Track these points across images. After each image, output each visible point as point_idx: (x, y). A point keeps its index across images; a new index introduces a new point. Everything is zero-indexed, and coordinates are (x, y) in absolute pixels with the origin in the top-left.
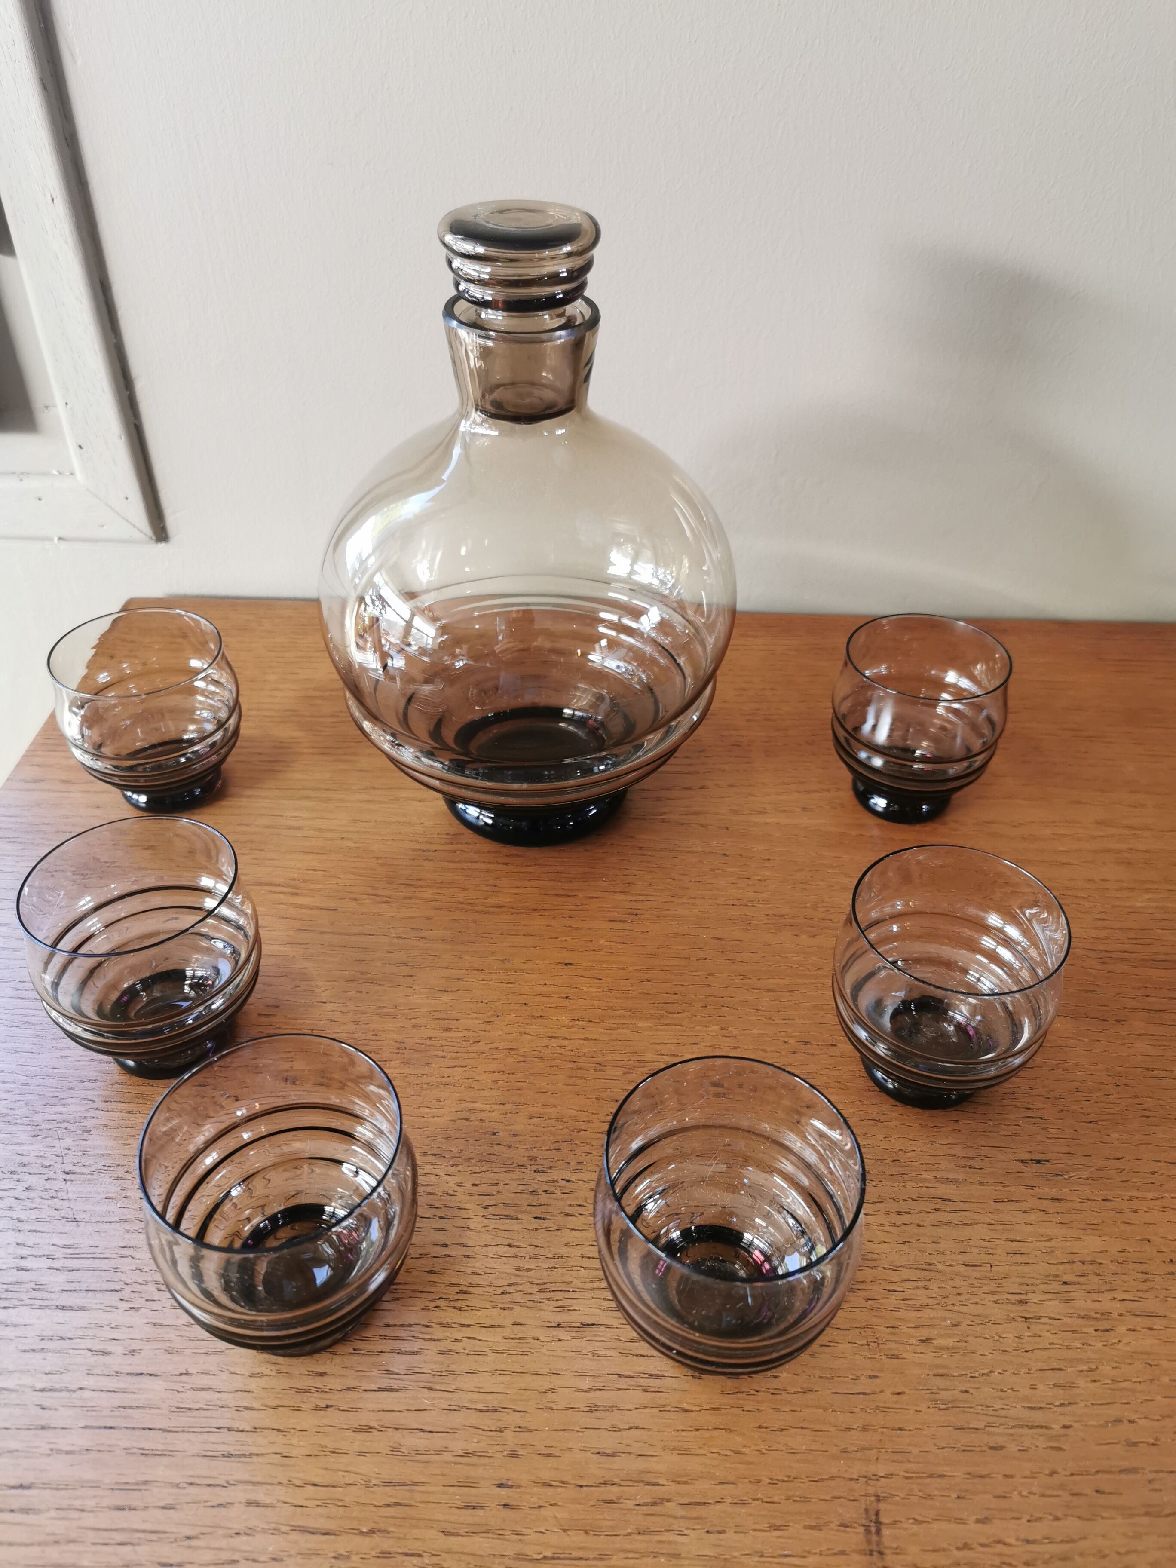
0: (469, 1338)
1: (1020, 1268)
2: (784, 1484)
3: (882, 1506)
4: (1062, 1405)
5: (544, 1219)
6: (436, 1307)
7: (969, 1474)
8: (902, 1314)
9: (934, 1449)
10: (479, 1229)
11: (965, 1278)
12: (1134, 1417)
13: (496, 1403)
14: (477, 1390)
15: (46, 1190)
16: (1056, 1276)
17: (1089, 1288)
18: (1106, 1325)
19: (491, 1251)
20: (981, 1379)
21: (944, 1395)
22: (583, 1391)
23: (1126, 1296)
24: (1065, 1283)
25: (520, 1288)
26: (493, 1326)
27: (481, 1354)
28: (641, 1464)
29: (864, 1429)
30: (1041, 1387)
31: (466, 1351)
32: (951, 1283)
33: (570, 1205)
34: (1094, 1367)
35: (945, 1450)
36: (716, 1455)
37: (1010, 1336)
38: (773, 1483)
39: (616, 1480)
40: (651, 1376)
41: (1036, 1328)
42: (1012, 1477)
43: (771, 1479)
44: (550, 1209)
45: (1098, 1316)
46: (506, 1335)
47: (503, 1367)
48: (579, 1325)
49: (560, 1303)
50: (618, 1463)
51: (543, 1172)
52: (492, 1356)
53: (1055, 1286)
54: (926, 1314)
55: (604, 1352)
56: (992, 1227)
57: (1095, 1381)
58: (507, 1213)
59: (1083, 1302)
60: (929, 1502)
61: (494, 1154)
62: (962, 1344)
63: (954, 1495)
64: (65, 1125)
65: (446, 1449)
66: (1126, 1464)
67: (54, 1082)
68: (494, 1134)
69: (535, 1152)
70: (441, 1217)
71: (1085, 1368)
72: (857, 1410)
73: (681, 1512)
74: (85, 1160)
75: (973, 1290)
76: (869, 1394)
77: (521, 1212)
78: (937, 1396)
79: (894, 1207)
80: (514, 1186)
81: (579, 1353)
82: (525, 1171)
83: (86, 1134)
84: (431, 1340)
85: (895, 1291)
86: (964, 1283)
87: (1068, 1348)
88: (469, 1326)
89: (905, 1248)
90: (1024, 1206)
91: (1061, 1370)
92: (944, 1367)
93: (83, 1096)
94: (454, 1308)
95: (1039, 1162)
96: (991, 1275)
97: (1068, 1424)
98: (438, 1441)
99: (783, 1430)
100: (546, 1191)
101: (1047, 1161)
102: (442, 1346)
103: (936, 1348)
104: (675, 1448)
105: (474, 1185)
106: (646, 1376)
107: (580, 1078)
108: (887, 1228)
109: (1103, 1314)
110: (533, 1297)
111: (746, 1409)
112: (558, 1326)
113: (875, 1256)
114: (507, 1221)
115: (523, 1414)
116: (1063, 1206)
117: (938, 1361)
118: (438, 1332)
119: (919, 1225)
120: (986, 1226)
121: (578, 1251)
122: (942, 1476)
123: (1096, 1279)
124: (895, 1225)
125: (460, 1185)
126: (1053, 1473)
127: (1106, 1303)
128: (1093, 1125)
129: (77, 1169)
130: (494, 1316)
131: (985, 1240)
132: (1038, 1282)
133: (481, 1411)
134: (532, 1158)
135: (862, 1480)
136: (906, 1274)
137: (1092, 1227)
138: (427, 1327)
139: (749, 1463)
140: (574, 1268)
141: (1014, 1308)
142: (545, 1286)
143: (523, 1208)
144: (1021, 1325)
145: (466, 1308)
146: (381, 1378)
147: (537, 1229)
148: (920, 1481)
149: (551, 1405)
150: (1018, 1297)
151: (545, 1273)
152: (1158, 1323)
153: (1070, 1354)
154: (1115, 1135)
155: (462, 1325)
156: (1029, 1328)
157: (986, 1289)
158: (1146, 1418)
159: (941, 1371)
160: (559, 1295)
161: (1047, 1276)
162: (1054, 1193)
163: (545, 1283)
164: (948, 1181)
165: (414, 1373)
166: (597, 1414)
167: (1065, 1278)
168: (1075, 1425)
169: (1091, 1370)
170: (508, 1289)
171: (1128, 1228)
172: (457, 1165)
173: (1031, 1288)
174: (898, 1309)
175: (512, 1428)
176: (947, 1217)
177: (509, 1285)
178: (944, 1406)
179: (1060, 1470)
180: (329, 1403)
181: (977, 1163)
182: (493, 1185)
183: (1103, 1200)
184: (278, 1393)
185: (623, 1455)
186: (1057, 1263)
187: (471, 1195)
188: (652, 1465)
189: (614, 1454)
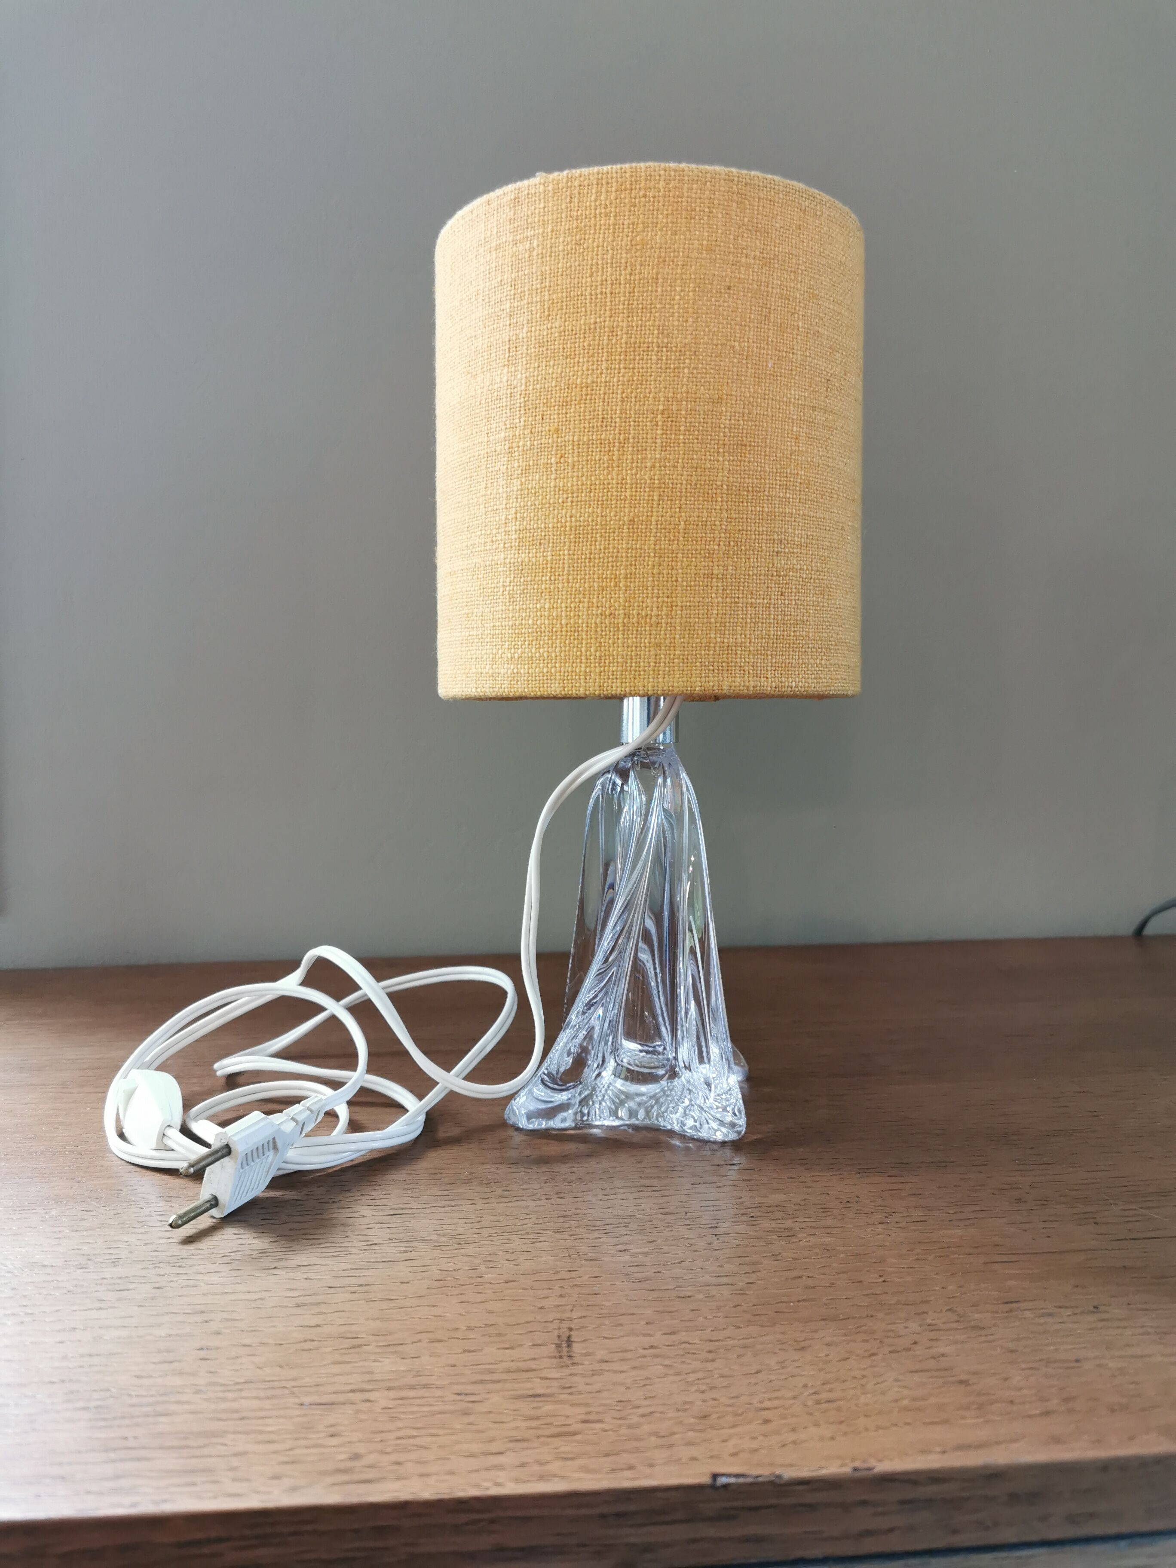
0: (185, 1280)
1: (712, 1212)
3: (572, 1333)
8: (603, 1240)
9: (625, 1301)
11: (662, 1220)
13: (204, 1309)
14: (187, 1304)
16: (744, 1214)
17: (773, 1218)
18: (789, 1234)
21: (638, 1275)
22: (292, 1297)
23: (807, 1220)
24: (753, 1217)
28: (343, 1329)
29: (561, 1296)
30: (728, 1266)
31: (181, 1286)
32: (649, 1223)
33: (297, 1212)
34: (777, 1254)
36: (417, 1319)
37: (702, 1243)
38: (469, 1329)
41: (725, 1239)
42: (698, 1310)
44: (277, 1215)
45: (782, 1230)
47: (216, 1291)
48: (295, 1266)
49: (278, 1258)
50: (319, 1330)
53: (744, 1218)
54: (626, 1238)
55: (317, 1277)
56: (688, 1196)
59: (768, 1225)
60: (619, 1328)
62: (657, 1250)
63: (643, 1323)
65: (149, 1335)
72: (556, 1287)
73: (378, 1350)
75: (670, 1225)
76: (568, 1279)
78: (631, 1276)
79: (603, 1192)
81: (293, 1280)
85: (597, 1230)
86: (660, 1222)
87: (753, 1246)
89: (609, 1210)
90: (719, 1184)
91: (747, 1257)
92: (640, 1261)
96: (686, 1217)
99: (484, 1302)
103: (632, 1253)
104: (377, 1319)
108: (595, 1202)
109: (786, 1229)
110: (253, 1257)
113: (581, 1215)
115: (230, 1313)
117: (634, 1259)
118: (155, 1279)
119: (622, 1199)
120: (683, 1196)
122: (633, 1313)
123: (780, 1214)
124: (601, 1201)
126: (737, 1306)
127: (789, 1223)
130: (214, 1268)
131: (682, 1202)
132: (729, 1218)
133: (188, 1314)
135: (556, 1321)
136: (610, 1221)
137: (778, 1190)
138: (145, 1277)
139: (447, 1321)
141: (706, 1231)
142: (265, 1250)
143: (252, 1215)
144: (712, 1238)
145: (186, 1265)
146: (91, 1304)
147: (263, 1225)
148: (612, 1318)
149: (259, 1306)
150: (709, 1226)
151: (266, 1244)
152: (836, 1231)
153: (755, 1249)
154: (801, 1150)
155: (180, 1273)
156: (718, 1238)
157: (681, 1224)
164: (652, 1177)
166: (304, 1307)
171: (810, 1190)
174: (600, 1238)
177: (231, 1252)
178: (636, 1280)
179: (743, 1304)
183: (789, 1178)
186: (746, 1208)
188: (354, 1328)
189: (318, 1326)
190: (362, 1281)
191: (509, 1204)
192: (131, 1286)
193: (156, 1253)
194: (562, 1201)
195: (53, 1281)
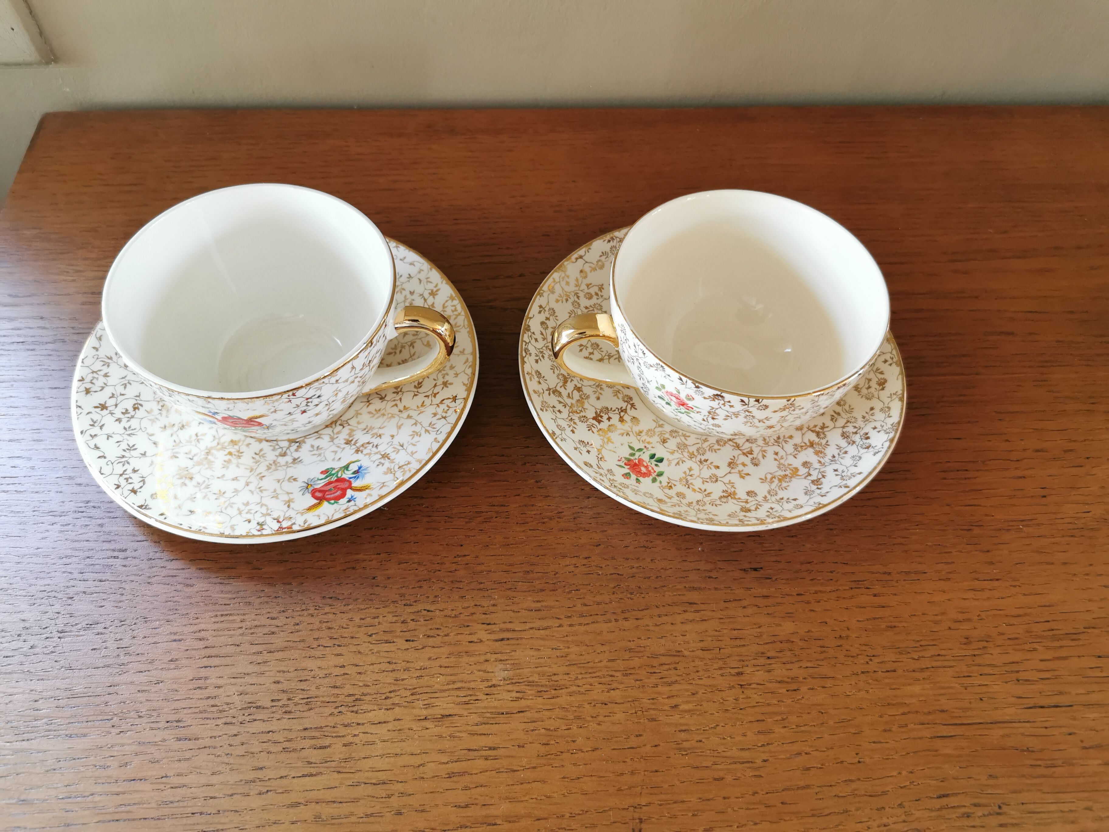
0: (364, 733)
1: (738, 649)
2: (580, 817)
3: (643, 826)
4: (763, 745)
5: (412, 641)
6: (340, 712)
7: (700, 799)
8: (660, 688)
9: (678, 783)
10: (366, 652)
11: (702, 659)
12: (808, 750)
13: (384, 778)
14: (371, 770)
15: (46, 647)
16: (763, 653)
17: (784, 660)
18: (794, 686)
19: (376, 667)
20: (711, 731)
21: (686, 745)
22: (444, 763)
23: (809, 664)
24: (769, 658)
25: (398, 693)
26: (380, 723)
27: (373, 743)
28: (485, 812)
29: (632, 773)
30: (749, 734)
31: (362, 742)
32: (692, 664)
33: (431, 629)
34: (785, 717)
35: (685, 783)
36: (534, 800)
37: (731, 699)
38: (572, 816)
39: (468, 824)
40: (490, 749)
41: (748, 692)
42: (728, 798)
43: (571, 814)
44: (416, 633)
45: (790, 680)
46: (389, 728)
47: (389, 751)
48: (440, 716)
49: (426, 702)
50: (469, 812)
51: (411, 605)
52: (380, 745)
53: (762, 661)
54: (676, 687)
55: (458, 734)
56: (722, 621)
57: (785, 727)
58: (386, 639)
59: (780, 672)
61: (374, 594)
62: (699, 707)
63: (690, 814)
64: (52, 594)
65: (352, 814)
66: (802, 783)
67: (40, 560)
68: (374, 578)
69: (403, 591)
70: (339, 646)
71: (779, 718)
72: (628, 760)
74: (72, 620)
75: (708, 667)
76: (636, 748)
77: (397, 637)
78: (681, 746)
79: (657, 612)
80: (390, 618)
81: (441, 737)
82: (397, 605)
83: (70, 601)
84: (337, 737)
85: (655, 673)
86: (700, 663)
87: (769, 705)
88: (363, 724)
89: (662, 641)
90: (745, 603)
91: (763, 721)
92: (686, 725)
93: (63, 570)
94: (352, 712)
95: (755, 570)
96: (720, 656)
97: (766, 758)
98: (346, 809)
99: (579, 778)
100: (413, 620)
101: (761, 568)
102: (345, 740)
103: (682, 711)
104: (507, 798)
105: (361, 619)
106: (487, 748)
107: (434, 529)
108: (651, 628)
109: (792, 679)
110: (408, 699)
111: (554, 765)
112: (426, 719)
113: (642, 649)
114: (387, 645)
115: (403, 784)
116: (771, 601)
117: (682, 721)
118: (342, 731)
119: (672, 624)
120: (717, 620)
121: (438, 663)
122: (683, 802)
123: (789, 654)
124: (656, 625)
125: (351, 620)
126: (755, 793)
128: (794, 539)
129: (67, 629)
130: (380, 715)
131: (716, 631)
132: (750, 658)
133: (374, 784)
134: (402, 595)
135: (631, 809)
136: (663, 660)
137: (789, 615)
138: (334, 727)
139: (556, 804)
140: (435, 676)
141: (734, 678)
142: (415, 691)
143: (398, 634)
144: (738, 691)
145: (360, 711)
146: (304, 767)
147: (408, 649)
148: (668, 806)
149: (422, 775)
150: (736, 670)
151: (415, 681)
152: (829, 683)
153: (770, 709)
154: (808, 546)
155: (358, 724)
156: (743, 692)
157: (716, 666)
158: (817, 750)
159: (683, 728)
160: (425, 696)
161: (757, 654)
162: (765, 592)
163: (415, 688)
164: (694, 589)
165: (326, 762)
166: (455, 779)
167: (769, 654)
168: (770, 759)
169: (783, 720)
170: (388, 694)
171: (813, 614)
172: (348, 605)
173: (746, 663)
174: (657, 685)
175: (397, 795)
176: (690, 616)
177: (390, 692)
178: (684, 753)
179: (759, 791)
180: (269, 789)
181: (713, 574)
182: (375, 618)
183: (798, 595)
184: (232, 785)
185: (473, 806)
186: (764, 644)
187: (360, 627)
188: (492, 811)
189: (467, 806)
190: (489, 741)
191: (588, 628)
192: (327, 742)
193: (336, 691)
194: (627, 624)
195: (269, 732)
